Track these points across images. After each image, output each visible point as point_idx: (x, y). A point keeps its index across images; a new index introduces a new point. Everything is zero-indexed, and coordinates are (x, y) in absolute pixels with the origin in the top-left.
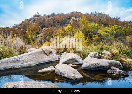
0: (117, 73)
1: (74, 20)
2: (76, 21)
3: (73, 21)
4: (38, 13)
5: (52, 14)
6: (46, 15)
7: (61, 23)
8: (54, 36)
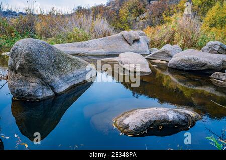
8: (164, 16)
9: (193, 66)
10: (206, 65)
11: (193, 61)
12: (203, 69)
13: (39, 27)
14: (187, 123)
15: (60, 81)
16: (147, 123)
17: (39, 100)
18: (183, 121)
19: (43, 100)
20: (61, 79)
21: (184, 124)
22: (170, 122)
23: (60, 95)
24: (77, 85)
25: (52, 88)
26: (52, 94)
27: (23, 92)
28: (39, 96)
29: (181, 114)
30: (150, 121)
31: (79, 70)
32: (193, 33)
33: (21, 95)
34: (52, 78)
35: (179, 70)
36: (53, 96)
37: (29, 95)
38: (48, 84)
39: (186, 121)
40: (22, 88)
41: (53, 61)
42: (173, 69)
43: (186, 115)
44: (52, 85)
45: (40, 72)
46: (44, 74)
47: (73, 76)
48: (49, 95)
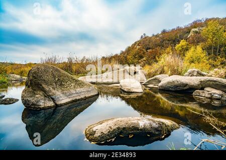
0: (207, 96)
1: (196, 32)
2: (199, 33)
3: (193, 35)
4: (144, 34)
5: (162, 32)
6: (155, 34)
7: (174, 41)
8: (157, 58)
9: (176, 86)
10: (187, 85)
11: (176, 82)
12: (185, 88)
13: (74, 68)
14: (161, 131)
15: (61, 95)
16: (114, 130)
17: (40, 108)
18: (156, 129)
19: (44, 109)
20: (63, 93)
21: (156, 133)
22: (141, 130)
23: (60, 106)
24: (79, 100)
25: (53, 100)
26: (52, 105)
27: (29, 101)
28: (40, 105)
29: (154, 122)
30: (118, 128)
31: (82, 89)
32: (178, 67)
33: (28, 104)
34: (54, 91)
35: (167, 90)
36: (54, 106)
37: (33, 104)
38: (50, 96)
39: (160, 129)
40: (28, 98)
41: (57, 79)
42: (162, 90)
43: (159, 123)
44: (53, 97)
45: (43, 86)
46: (47, 88)
47: (75, 92)
48: (50, 105)
